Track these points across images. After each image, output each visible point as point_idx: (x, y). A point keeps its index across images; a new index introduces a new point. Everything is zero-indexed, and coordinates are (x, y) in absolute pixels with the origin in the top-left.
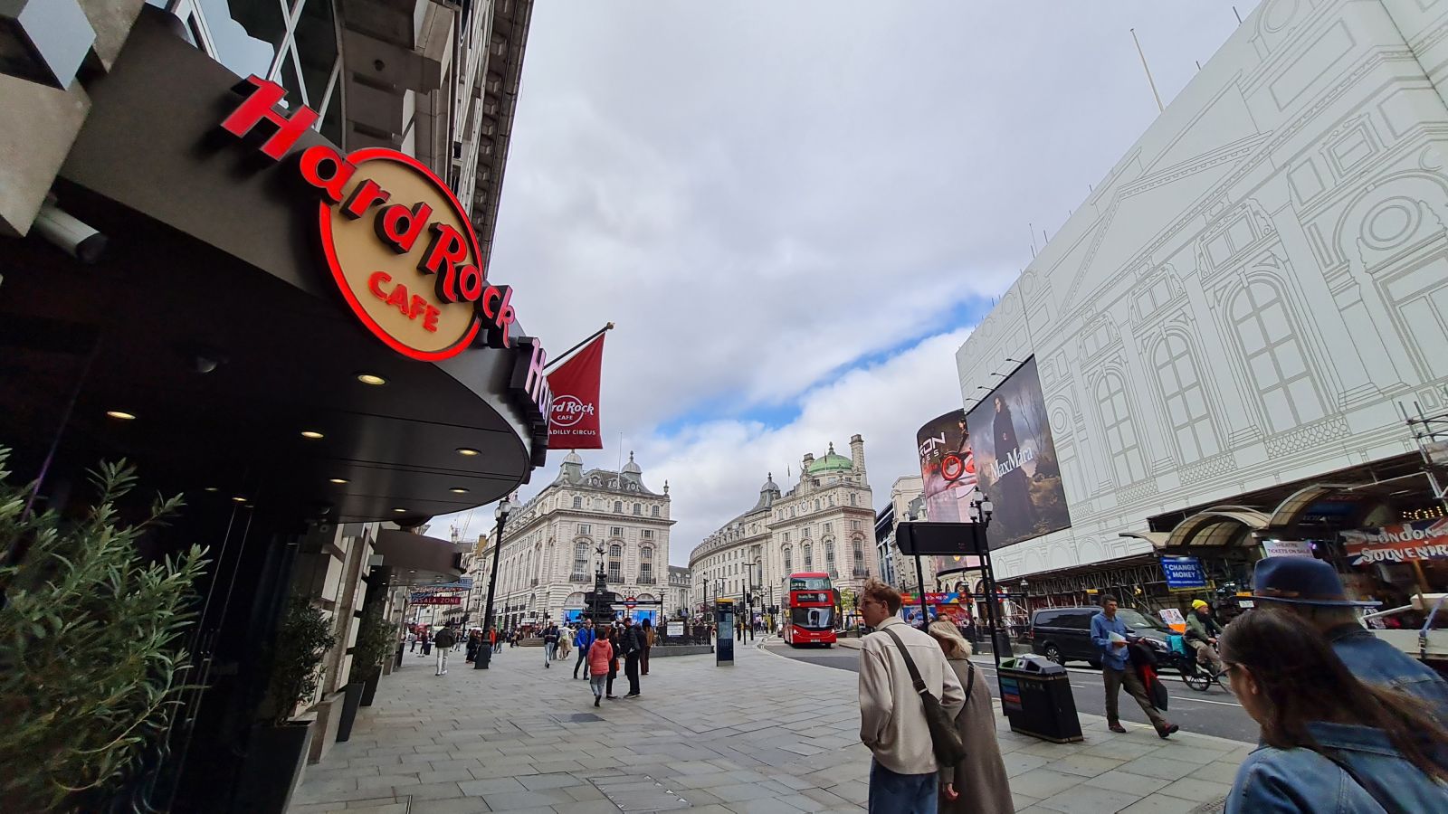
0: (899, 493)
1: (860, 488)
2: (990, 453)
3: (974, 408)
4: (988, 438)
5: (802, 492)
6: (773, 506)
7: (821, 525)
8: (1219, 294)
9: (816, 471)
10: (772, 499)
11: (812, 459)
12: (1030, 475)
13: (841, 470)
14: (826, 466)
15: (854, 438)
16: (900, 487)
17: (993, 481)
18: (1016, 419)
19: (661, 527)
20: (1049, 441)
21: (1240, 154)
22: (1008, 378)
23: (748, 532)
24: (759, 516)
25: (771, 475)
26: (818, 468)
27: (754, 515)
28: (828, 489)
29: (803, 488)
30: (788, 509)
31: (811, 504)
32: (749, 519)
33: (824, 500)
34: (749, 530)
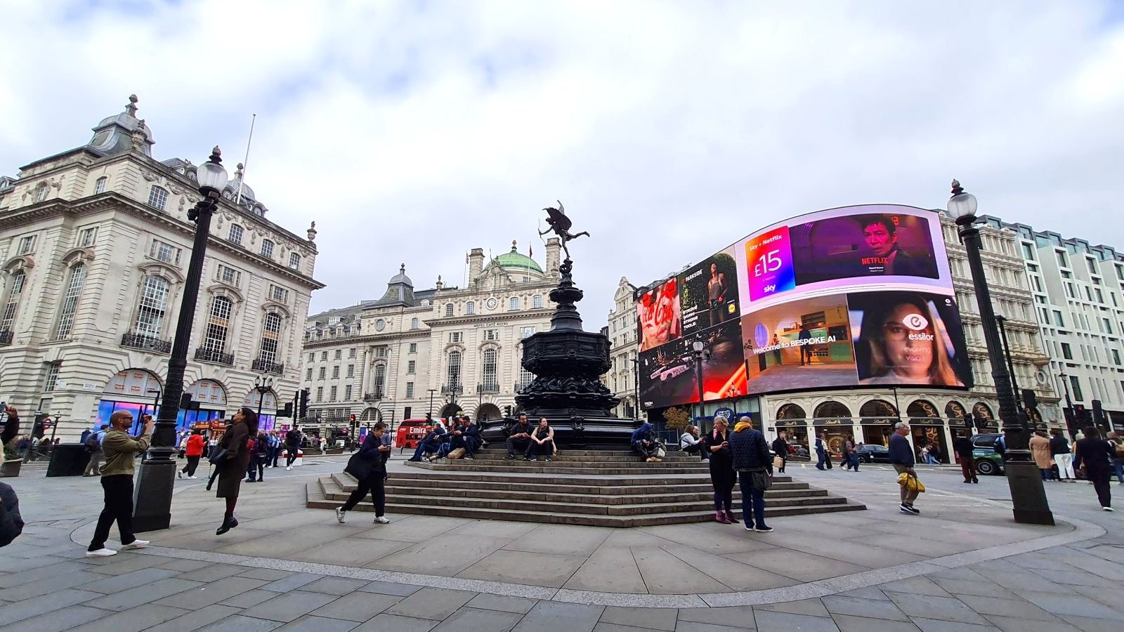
6: (437, 298)
7: (517, 328)
11: (482, 254)
15: (552, 241)
19: (300, 289)
23: (367, 329)
24: (391, 310)
25: (404, 268)
26: (509, 263)
27: (379, 309)
28: (535, 288)
29: (493, 282)
30: (463, 304)
31: (503, 301)
32: (372, 312)
33: (526, 299)
34: (369, 326)
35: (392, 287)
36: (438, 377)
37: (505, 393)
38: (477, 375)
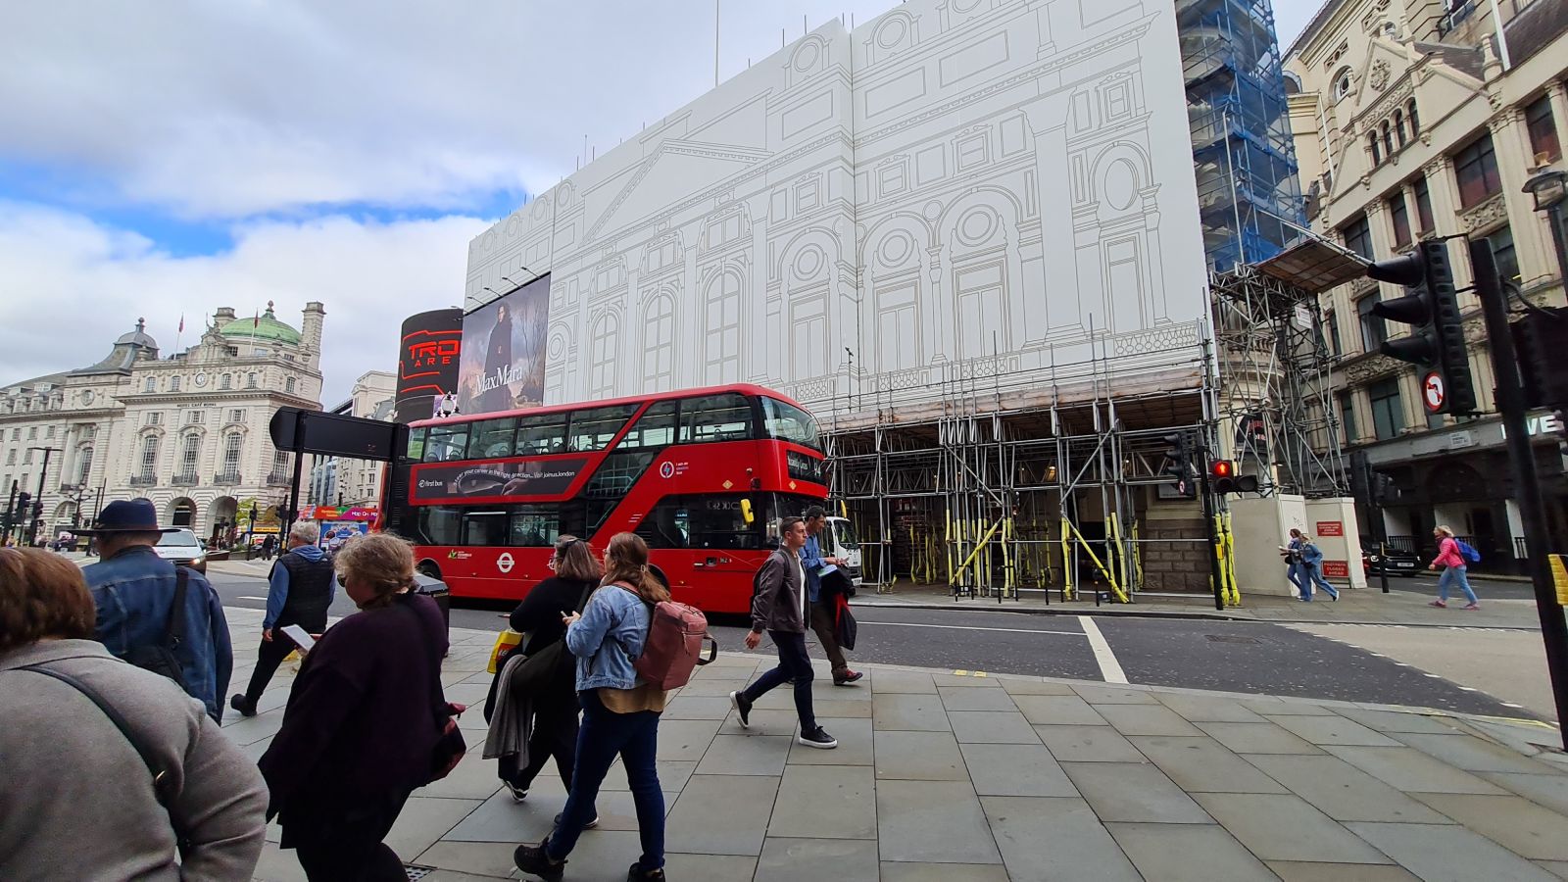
0: (365, 389)
1: (306, 373)
2: (480, 364)
3: (475, 310)
4: (482, 347)
5: (201, 358)
6: (137, 369)
7: (226, 411)
8: (705, 272)
9: (235, 334)
10: (137, 358)
11: (232, 316)
12: (514, 395)
13: (278, 342)
14: (253, 331)
15: (311, 306)
16: (368, 383)
17: (476, 394)
18: (516, 333)
20: (542, 365)
21: (751, 160)
22: (518, 288)
23: (72, 402)
24: (103, 379)
25: (144, 324)
26: (239, 331)
27: (89, 376)
28: (250, 364)
29: (205, 353)
30: (167, 378)
31: (214, 378)
32: (80, 381)
33: (239, 377)
34: (73, 399)
35: (120, 348)
36: (129, 466)
37: (203, 486)
38: (175, 464)
